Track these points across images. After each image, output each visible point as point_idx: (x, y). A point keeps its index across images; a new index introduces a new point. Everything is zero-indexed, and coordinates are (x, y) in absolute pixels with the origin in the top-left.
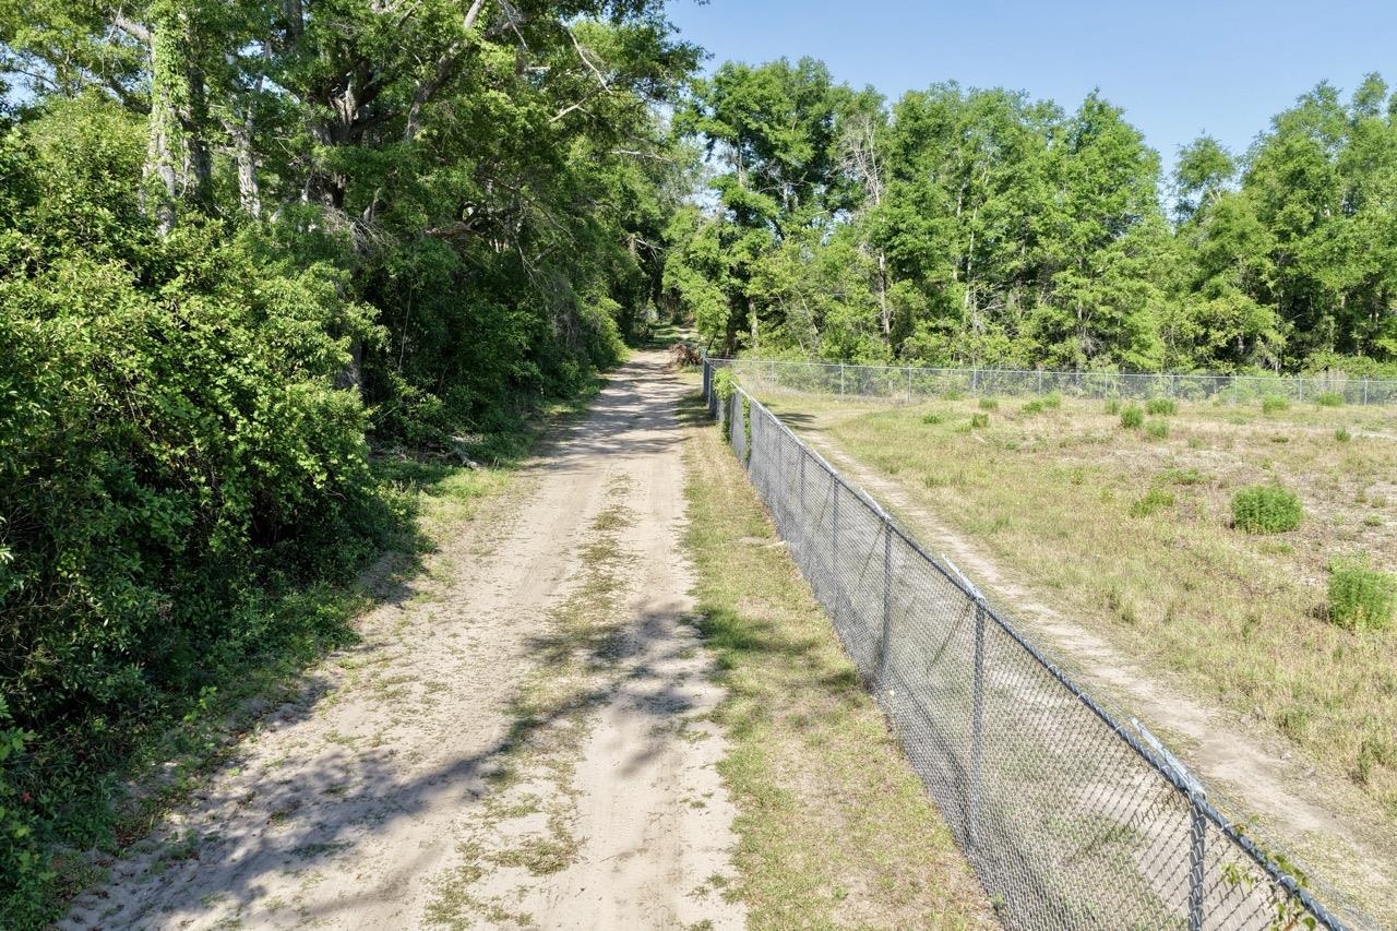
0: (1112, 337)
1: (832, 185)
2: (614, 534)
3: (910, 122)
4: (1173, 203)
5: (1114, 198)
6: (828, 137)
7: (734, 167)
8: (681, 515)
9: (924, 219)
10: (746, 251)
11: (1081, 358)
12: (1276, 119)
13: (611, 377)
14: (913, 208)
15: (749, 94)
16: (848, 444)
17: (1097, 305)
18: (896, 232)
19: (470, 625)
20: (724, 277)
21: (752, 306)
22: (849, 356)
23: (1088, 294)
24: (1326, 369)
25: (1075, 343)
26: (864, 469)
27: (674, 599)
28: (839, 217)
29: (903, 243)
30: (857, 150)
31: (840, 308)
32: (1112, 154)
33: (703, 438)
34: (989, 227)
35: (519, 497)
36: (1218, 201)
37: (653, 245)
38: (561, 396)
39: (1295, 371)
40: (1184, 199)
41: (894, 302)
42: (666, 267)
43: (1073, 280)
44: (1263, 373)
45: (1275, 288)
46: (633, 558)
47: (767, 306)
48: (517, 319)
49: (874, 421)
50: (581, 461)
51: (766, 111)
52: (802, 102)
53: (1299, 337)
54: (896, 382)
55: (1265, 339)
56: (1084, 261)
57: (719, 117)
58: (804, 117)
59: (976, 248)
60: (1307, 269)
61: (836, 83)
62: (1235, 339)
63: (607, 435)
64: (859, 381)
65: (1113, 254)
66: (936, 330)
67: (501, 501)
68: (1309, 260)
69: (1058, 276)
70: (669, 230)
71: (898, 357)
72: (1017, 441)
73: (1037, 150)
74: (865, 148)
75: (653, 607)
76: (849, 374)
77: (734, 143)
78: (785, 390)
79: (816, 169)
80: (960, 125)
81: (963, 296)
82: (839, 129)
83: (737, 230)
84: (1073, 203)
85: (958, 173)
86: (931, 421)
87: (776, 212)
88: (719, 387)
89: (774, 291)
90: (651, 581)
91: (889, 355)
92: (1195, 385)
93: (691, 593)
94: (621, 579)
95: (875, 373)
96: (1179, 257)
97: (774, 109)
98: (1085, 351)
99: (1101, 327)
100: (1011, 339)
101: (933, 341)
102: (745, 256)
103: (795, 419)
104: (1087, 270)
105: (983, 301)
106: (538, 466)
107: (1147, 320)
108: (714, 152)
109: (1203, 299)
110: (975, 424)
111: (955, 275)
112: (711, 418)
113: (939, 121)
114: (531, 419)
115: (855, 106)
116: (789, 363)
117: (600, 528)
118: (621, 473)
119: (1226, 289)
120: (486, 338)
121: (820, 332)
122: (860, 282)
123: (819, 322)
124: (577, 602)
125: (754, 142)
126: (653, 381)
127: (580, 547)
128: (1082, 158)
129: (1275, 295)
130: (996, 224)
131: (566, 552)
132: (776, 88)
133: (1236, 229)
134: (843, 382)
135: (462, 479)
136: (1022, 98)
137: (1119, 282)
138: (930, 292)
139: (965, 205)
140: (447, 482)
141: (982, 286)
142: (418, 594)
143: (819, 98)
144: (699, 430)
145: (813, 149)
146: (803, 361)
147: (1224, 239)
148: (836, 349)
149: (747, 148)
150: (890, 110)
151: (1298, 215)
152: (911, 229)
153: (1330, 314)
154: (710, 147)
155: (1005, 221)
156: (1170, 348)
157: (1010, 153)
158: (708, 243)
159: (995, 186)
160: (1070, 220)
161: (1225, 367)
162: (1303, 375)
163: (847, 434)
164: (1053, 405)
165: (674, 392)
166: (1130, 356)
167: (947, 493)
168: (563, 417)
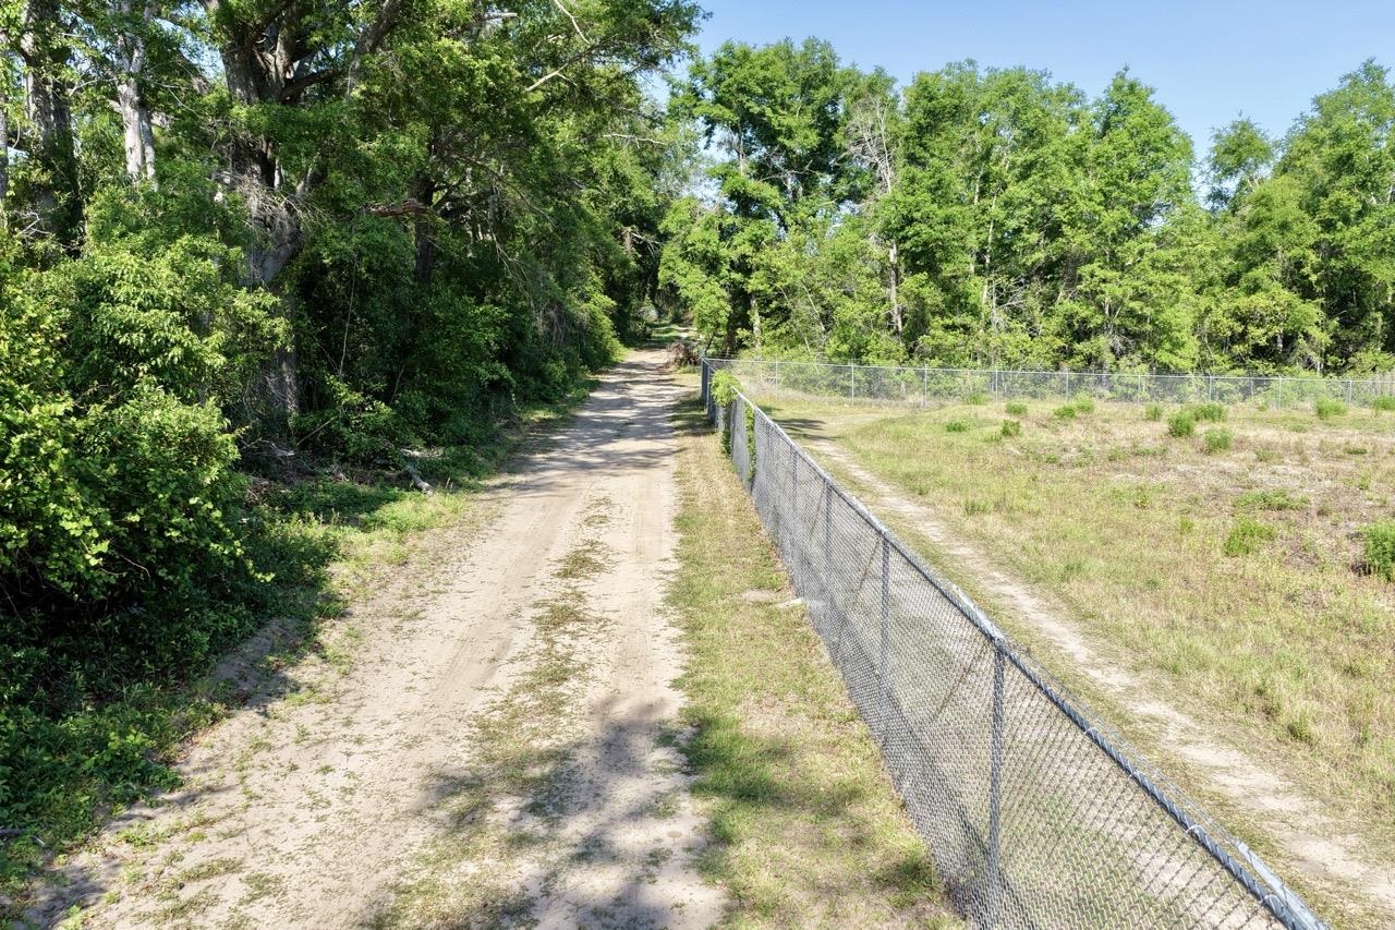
0: (1140, 335)
1: (838, 173)
2: (582, 584)
3: (924, 102)
4: (1205, 190)
5: (1145, 184)
6: (834, 124)
7: (736, 154)
8: (670, 554)
9: (940, 208)
10: (747, 244)
11: (1109, 358)
12: (1317, 101)
13: (602, 378)
14: (928, 196)
15: (751, 75)
16: (865, 456)
17: (1126, 301)
18: (910, 221)
19: (354, 748)
20: (724, 272)
21: (754, 302)
22: (859, 355)
23: (1116, 288)
24: (1374, 369)
25: (1103, 341)
26: (887, 489)
27: (651, 696)
28: (845, 209)
29: (917, 234)
30: (866, 135)
31: (849, 303)
32: (1143, 137)
33: (700, 450)
34: (1010, 216)
35: (472, 529)
36: (1257, 190)
37: (650, 239)
38: (546, 401)
39: (1338, 370)
40: (1216, 186)
41: (907, 297)
42: (662, 261)
43: (1101, 273)
44: (1305, 374)
45: (1318, 282)
46: (603, 622)
47: (770, 302)
48: (484, 314)
49: (891, 428)
50: (558, 480)
51: (768, 94)
52: (807, 85)
53: (1344, 334)
54: (909, 384)
55: (1307, 336)
56: (1113, 253)
57: (718, 100)
58: (809, 102)
59: (996, 239)
60: (1356, 260)
61: (843, 65)
62: (1274, 339)
63: (591, 445)
64: (870, 383)
65: (1145, 245)
66: (953, 327)
67: (450, 535)
68: (1357, 251)
69: (1085, 270)
70: (665, 222)
71: (911, 357)
72: (1056, 453)
73: (1060, 134)
74: (876, 133)
75: (622, 711)
76: (859, 375)
77: (735, 129)
78: (790, 392)
79: (823, 157)
80: (978, 106)
81: (981, 291)
82: (847, 113)
83: (738, 221)
84: (1101, 190)
85: (976, 158)
86: (955, 428)
87: (779, 202)
88: (718, 392)
89: (778, 285)
90: (623, 663)
91: (902, 355)
92: (1232, 387)
93: (676, 684)
94: (583, 659)
95: (887, 374)
96: (1214, 248)
97: (777, 93)
98: (1113, 350)
99: (1131, 324)
100: (1032, 337)
101: (950, 339)
102: (747, 249)
103: (801, 427)
104: (1115, 262)
105: (1002, 297)
106: (504, 486)
107: (1180, 317)
108: (713, 138)
109: (1241, 294)
110: (1006, 433)
111: (972, 268)
112: (709, 425)
113: (956, 102)
114: (507, 426)
115: (864, 89)
116: (795, 363)
117: (566, 574)
118: (602, 495)
119: (1266, 282)
120: (448, 336)
121: (827, 329)
122: (870, 276)
123: (826, 319)
124: (517, 701)
125: (756, 128)
126: (648, 382)
127: (536, 605)
128: (1111, 141)
129: (1318, 289)
130: (1017, 213)
131: (517, 613)
132: (779, 70)
133: (1278, 218)
134: (853, 384)
135: (404, 508)
136: (1044, 79)
137: (1153, 276)
138: (945, 287)
139: (982, 193)
140: (386, 511)
141: (1002, 280)
142: (297, 689)
143: (825, 82)
144: (696, 439)
145: (819, 135)
146: (812, 362)
147: (1264, 229)
148: (845, 348)
149: (749, 134)
150: (901, 93)
151: (1346, 203)
152: (926, 218)
153: (1377, 310)
154: (709, 133)
155: (1026, 211)
156: (1203, 347)
157: (1033, 137)
158: (706, 235)
159: (1017, 171)
160: (1098, 208)
161: (1263, 366)
162: (1349, 376)
163: (864, 445)
164: (1087, 409)
165: (670, 395)
166: (1163, 356)
167: (993, 523)
168: (545, 425)
